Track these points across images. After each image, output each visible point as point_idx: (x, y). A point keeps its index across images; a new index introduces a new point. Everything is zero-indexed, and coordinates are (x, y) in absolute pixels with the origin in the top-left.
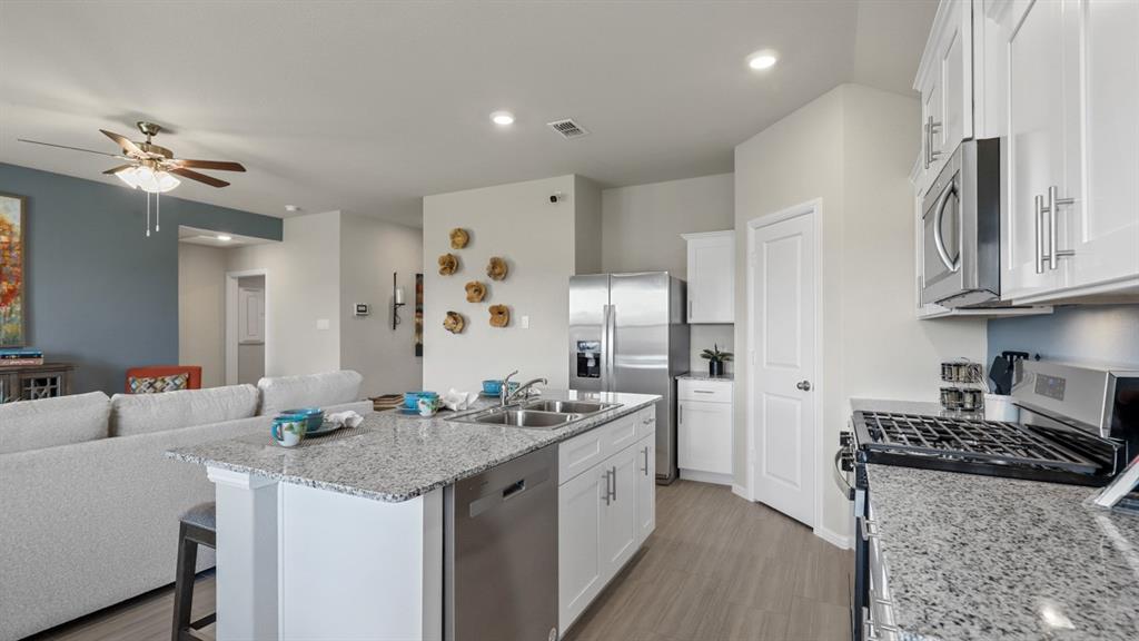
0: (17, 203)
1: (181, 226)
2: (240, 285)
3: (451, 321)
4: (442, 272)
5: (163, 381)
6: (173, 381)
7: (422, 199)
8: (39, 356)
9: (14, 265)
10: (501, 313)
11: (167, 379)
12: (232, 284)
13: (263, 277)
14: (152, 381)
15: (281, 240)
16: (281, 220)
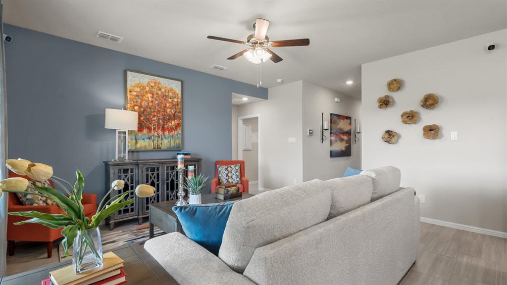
0: (180, 83)
1: (233, 93)
2: (243, 123)
3: (387, 136)
4: (380, 107)
5: (231, 167)
6: (235, 167)
7: (361, 66)
8: (190, 154)
9: (179, 112)
10: (431, 130)
11: (232, 166)
12: (240, 122)
13: (257, 118)
14: (226, 167)
15: (267, 99)
16: (267, 89)
